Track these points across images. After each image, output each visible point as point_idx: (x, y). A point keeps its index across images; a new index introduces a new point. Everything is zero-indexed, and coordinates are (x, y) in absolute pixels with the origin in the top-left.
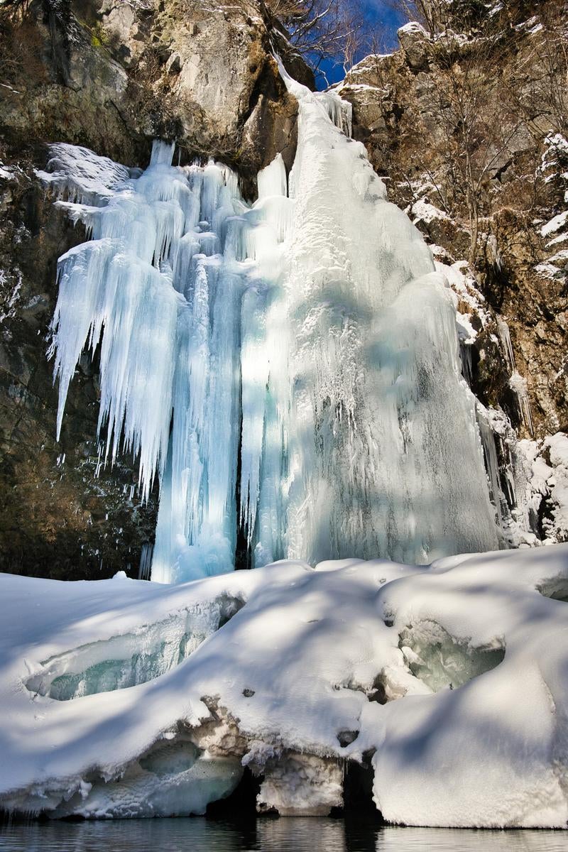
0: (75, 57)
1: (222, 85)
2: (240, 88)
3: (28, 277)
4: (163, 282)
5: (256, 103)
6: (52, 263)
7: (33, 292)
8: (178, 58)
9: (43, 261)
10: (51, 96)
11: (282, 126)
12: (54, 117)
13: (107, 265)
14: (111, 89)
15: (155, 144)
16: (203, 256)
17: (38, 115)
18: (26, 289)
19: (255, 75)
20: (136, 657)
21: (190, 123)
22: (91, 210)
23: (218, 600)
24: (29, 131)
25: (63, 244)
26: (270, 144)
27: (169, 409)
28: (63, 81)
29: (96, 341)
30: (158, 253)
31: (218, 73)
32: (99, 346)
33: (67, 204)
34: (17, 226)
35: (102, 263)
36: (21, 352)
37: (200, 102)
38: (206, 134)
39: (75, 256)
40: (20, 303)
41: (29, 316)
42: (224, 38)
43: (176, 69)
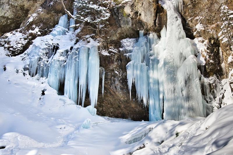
0: (121, 22)
1: (149, 16)
2: (153, 15)
3: (122, 70)
4: (144, 65)
5: (157, 16)
6: (125, 66)
7: (124, 72)
8: (140, 13)
9: (124, 67)
10: (119, 31)
11: (164, 18)
12: (121, 34)
13: (134, 65)
14: (129, 26)
15: (140, 31)
16: (151, 57)
17: (118, 35)
18: (122, 72)
19: (156, 11)
20: (139, 137)
21: (145, 26)
22: (130, 54)
23: (149, 129)
24: (117, 39)
25: (126, 62)
26: (162, 24)
27: (148, 90)
28: (120, 27)
29: (134, 81)
30: (142, 59)
31: (148, 13)
32: (135, 82)
33: (126, 54)
34: (119, 61)
35: (133, 66)
36: (123, 84)
37: (146, 21)
38: (148, 27)
39: (128, 65)
40: (122, 75)
41: (124, 77)
42: (148, 5)
43: (140, 15)
